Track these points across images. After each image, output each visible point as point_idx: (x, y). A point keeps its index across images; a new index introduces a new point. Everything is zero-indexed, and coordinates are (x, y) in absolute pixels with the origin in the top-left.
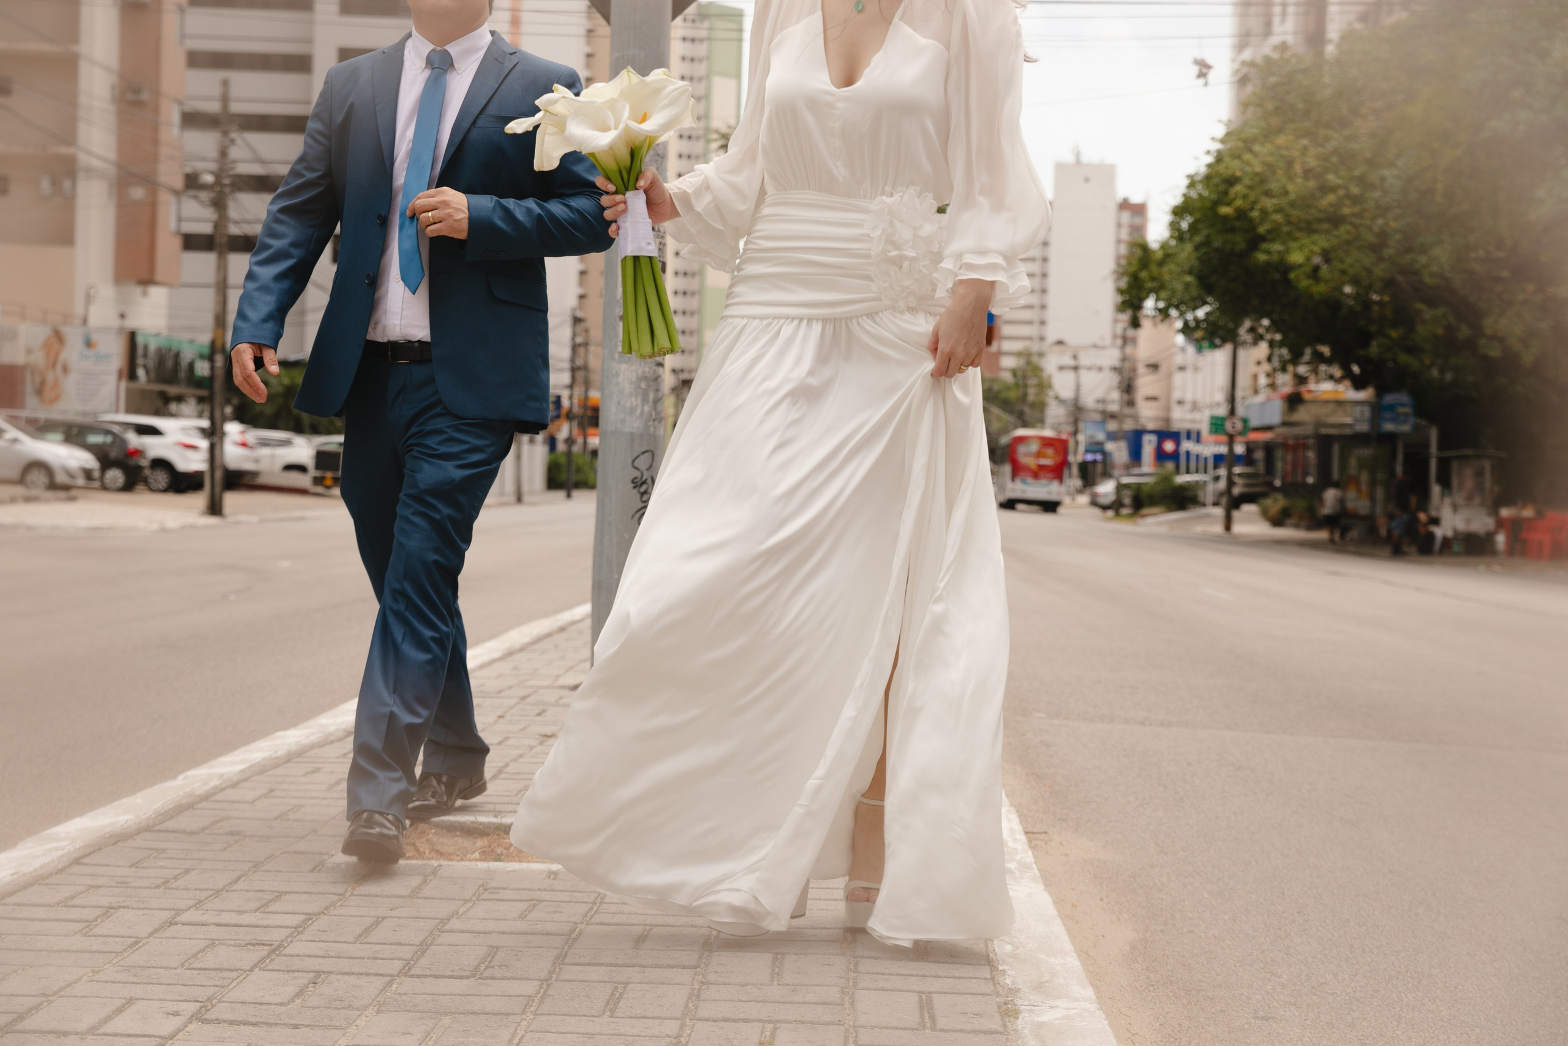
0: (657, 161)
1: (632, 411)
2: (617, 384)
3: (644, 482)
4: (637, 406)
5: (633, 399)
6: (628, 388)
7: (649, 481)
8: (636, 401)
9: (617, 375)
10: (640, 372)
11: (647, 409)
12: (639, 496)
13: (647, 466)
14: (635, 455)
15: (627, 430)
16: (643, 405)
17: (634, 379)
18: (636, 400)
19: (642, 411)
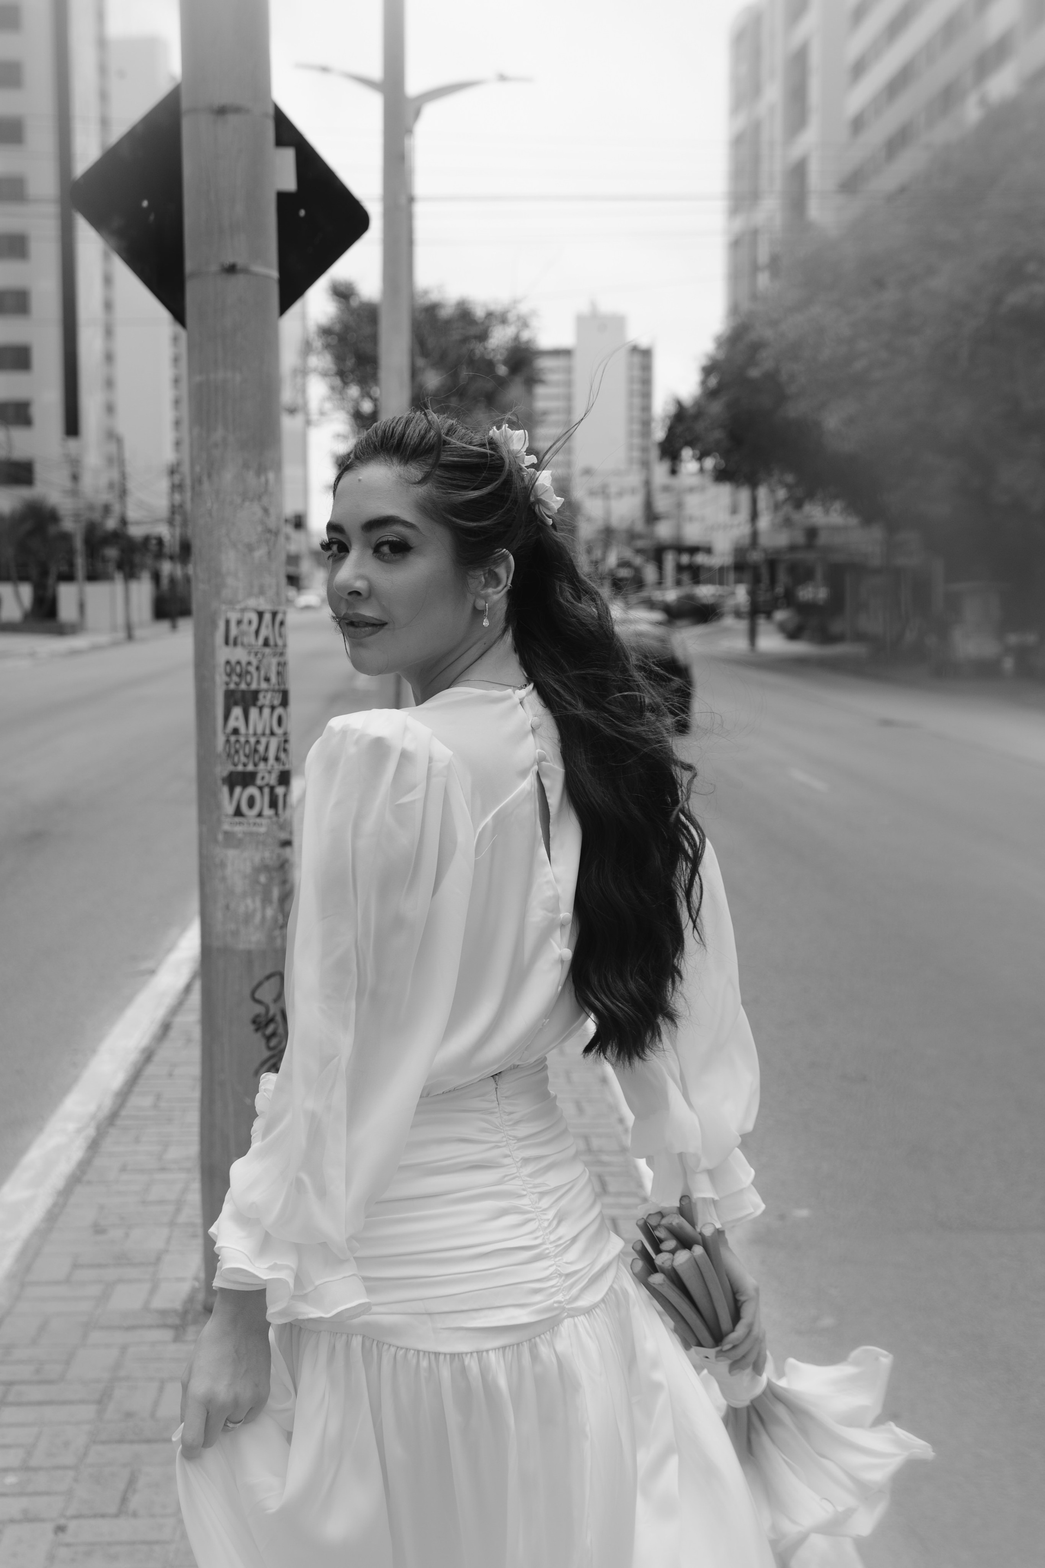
0: (267, 541)
1: (248, 919)
2: (224, 879)
3: (272, 1020)
4: (255, 910)
5: (249, 901)
6: (239, 884)
7: (279, 1018)
8: (252, 904)
9: (223, 865)
10: (257, 859)
11: (270, 912)
12: (263, 1042)
13: (274, 995)
14: (255, 983)
15: (241, 946)
16: (264, 908)
17: (248, 870)
18: (254, 901)
19: (264, 918)
